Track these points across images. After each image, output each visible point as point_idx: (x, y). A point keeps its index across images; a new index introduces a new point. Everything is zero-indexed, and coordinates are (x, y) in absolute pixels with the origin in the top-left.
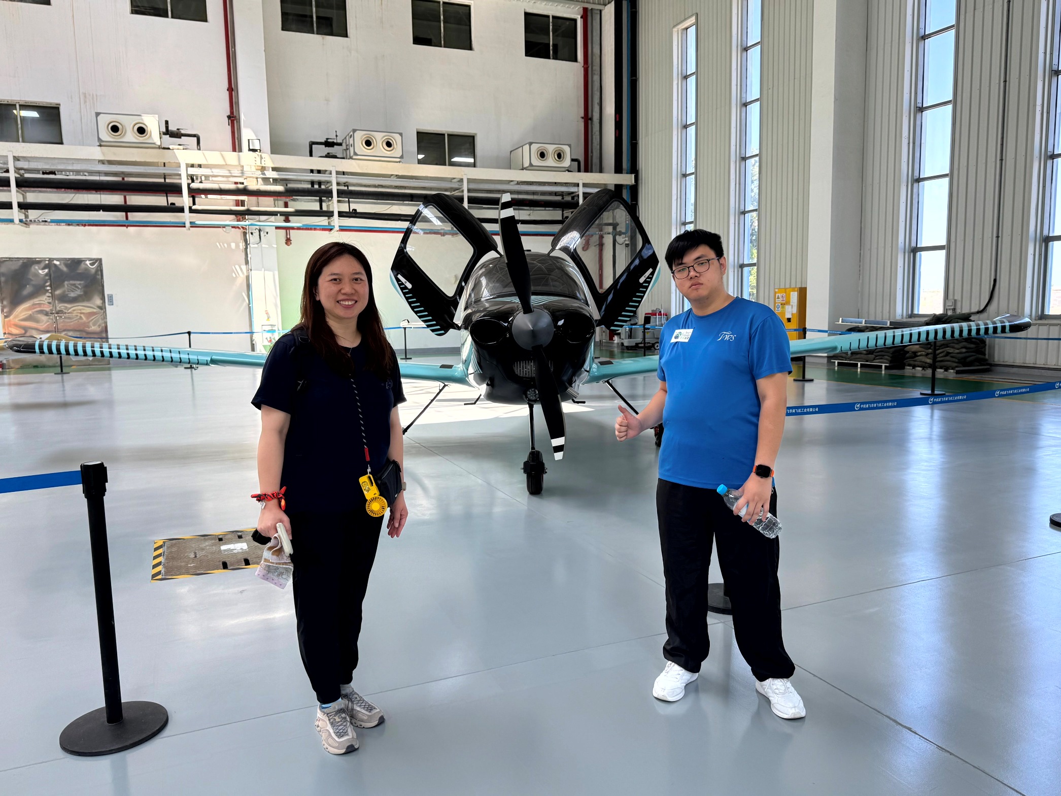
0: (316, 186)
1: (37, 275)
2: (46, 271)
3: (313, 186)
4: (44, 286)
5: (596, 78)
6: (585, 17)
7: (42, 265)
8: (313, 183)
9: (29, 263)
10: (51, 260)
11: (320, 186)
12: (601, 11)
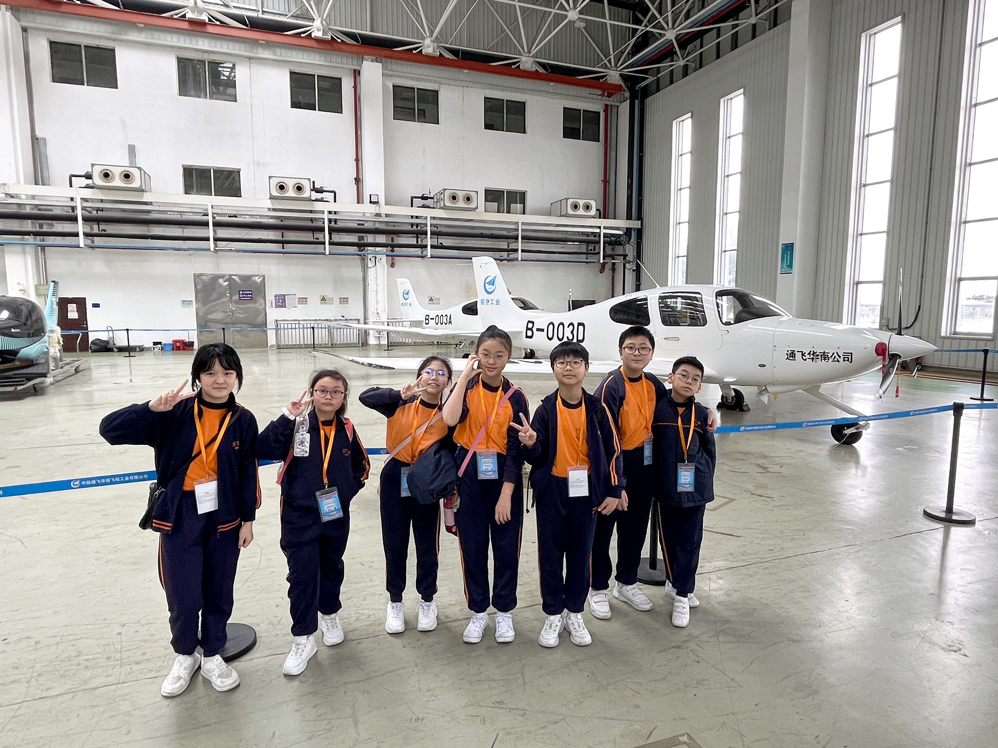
0: (415, 227)
1: (221, 285)
2: (227, 283)
3: (412, 227)
4: (225, 294)
5: (613, 153)
6: (606, 111)
7: (225, 279)
8: (412, 225)
9: (216, 278)
10: (230, 275)
11: (417, 227)
12: (618, 106)
